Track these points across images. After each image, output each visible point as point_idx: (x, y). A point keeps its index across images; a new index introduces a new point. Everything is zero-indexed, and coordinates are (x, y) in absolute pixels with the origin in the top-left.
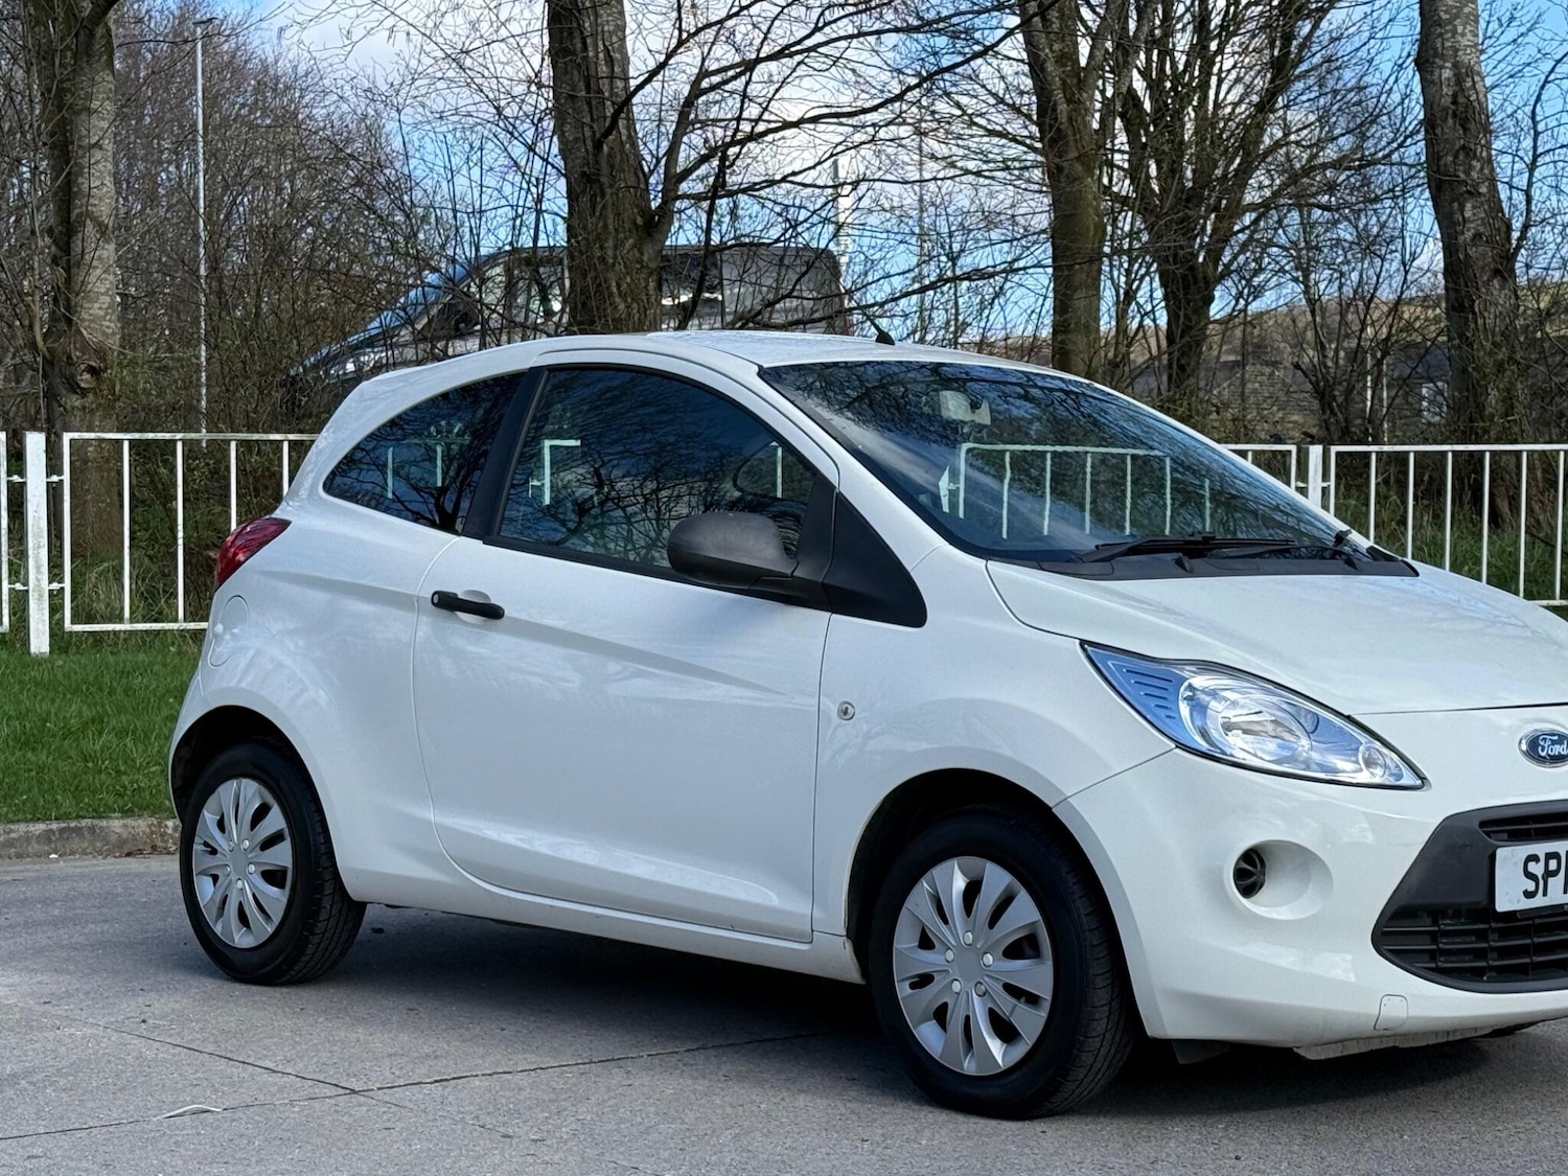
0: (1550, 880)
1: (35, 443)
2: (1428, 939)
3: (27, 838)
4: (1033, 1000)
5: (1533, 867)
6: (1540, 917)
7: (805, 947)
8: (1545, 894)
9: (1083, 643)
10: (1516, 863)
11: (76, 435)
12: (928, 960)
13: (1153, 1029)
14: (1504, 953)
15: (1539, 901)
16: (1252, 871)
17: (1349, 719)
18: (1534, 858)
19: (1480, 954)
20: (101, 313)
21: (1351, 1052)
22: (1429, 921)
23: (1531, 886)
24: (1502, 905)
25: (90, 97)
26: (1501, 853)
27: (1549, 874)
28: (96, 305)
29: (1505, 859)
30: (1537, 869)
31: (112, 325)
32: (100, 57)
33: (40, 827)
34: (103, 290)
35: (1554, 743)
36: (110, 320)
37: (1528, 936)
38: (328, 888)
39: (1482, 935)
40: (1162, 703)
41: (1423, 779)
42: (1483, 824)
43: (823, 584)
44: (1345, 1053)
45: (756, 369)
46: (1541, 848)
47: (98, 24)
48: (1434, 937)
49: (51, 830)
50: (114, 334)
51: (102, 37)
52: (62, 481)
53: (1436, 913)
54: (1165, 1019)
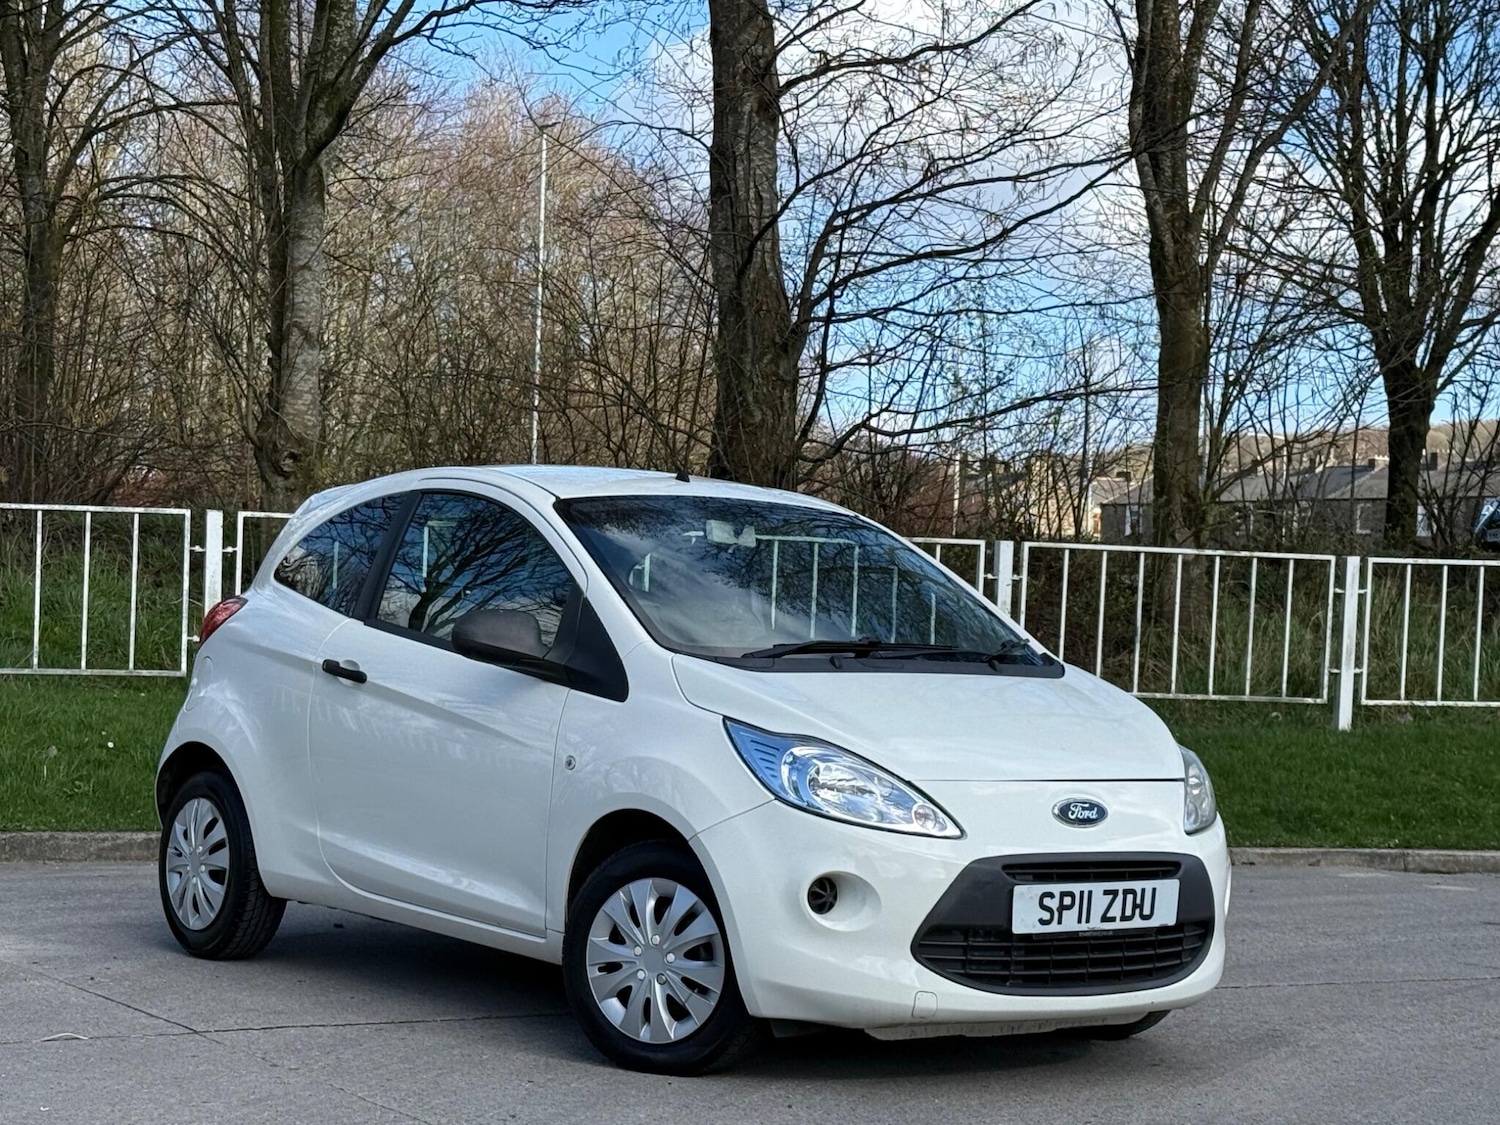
0: (1065, 912)
1: (214, 520)
2: (961, 951)
3: (131, 844)
4: (704, 991)
5: (1047, 901)
6: (1057, 940)
7: (542, 941)
8: (1060, 922)
9: (725, 718)
10: (1031, 898)
11: (249, 514)
12: (619, 952)
13: (752, 1010)
14: (1029, 965)
15: (1054, 928)
16: (825, 893)
17: (909, 784)
18: (1051, 895)
19: (1005, 965)
20: (303, 408)
21: (919, 1037)
22: (962, 938)
23: (1046, 916)
24: (1018, 928)
25: (302, 226)
26: (1018, 890)
27: (1062, 908)
28: (300, 402)
29: (1022, 894)
30: (1053, 904)
31: (313, 419)
32: (313, 192)
33: (141, 836)
34: (306, 389)
35: (1084, 809)
36: (311, 415)
37: (1049, 954)
38: (254, 886)
39: (1007, 951)
40: (772, 766)
41: (962, 831)
42: (1005, 867)
43: (565, 667)
44: (913, 1037)
45: (554, 499)
46: (1056, 888)
47: (310, 165)
48: (966, 950)
49: (151, 839)
50: (314, 426)
51: (315, 176)
52: (235, 552)
53: (967, 931)
54: (761, 1003)
